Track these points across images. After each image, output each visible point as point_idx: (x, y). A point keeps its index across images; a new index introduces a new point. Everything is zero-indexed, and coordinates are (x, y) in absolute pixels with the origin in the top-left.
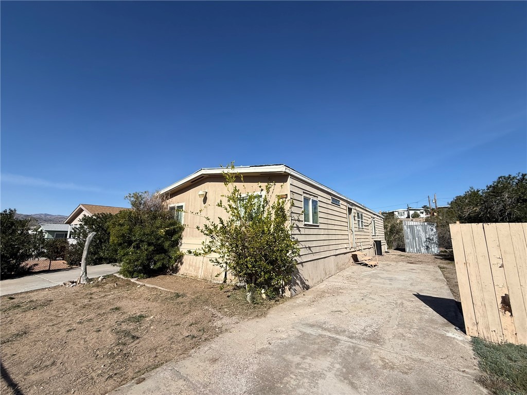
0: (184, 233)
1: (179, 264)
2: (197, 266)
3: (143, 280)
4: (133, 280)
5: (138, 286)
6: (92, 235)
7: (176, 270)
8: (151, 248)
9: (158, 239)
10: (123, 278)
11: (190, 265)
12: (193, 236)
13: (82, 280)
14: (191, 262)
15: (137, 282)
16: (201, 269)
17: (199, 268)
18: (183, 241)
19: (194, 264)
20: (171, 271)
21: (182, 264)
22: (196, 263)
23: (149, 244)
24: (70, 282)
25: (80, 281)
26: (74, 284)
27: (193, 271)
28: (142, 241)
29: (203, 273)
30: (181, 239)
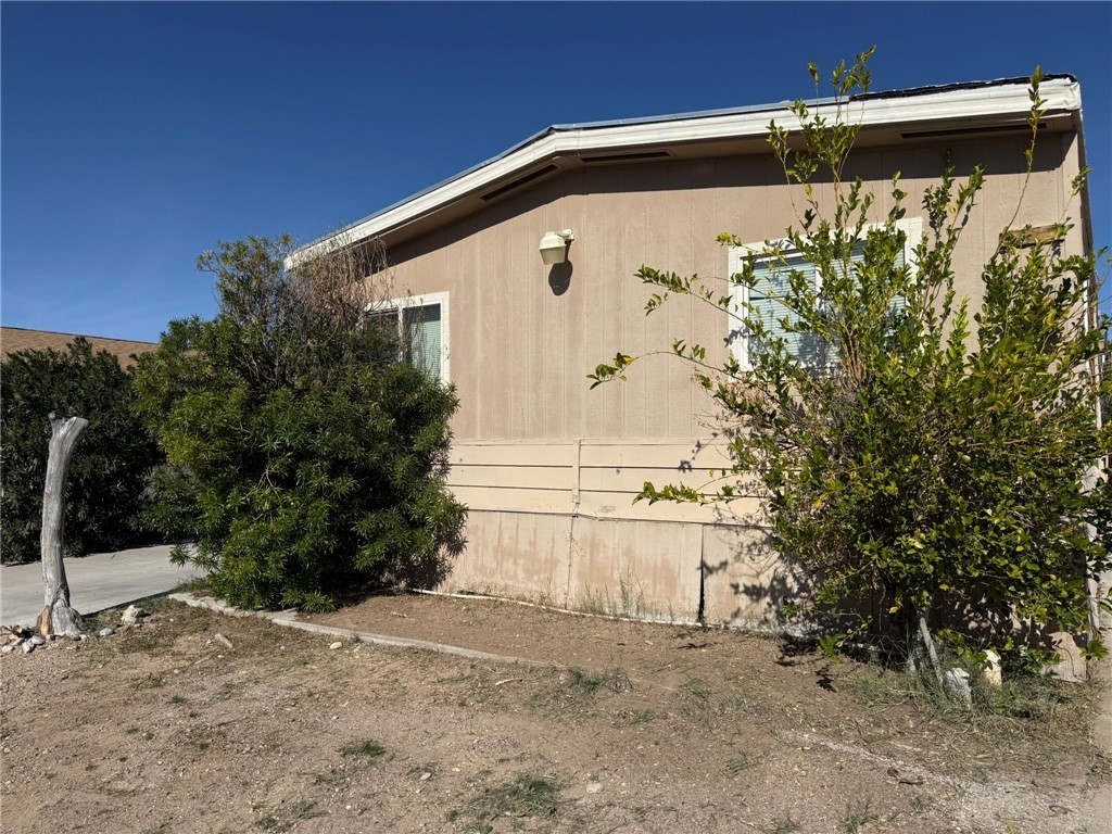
0: (454, 422)
1: (443, 550)
2: (543, 556)
3: (334, 617)
4: (284, 619)
5: (334, 646)
6: (72, 429)
7: (429, 574)
8: (346, 484)
9: (368, 447)
10: (230, 610)
11: (500, 552)
12: (504, 433)
13: (56, 624)
14: (506, 542)
15: (311, 628)
16: (562, 569)
17: (553, 563)
18: (454, 455)
19: (523, 546)
20: (399, 578)
21: (457, 548)
22: (533, 544)
23: (337, 468)
24: (14, 631)
25: (50, 630)
26: (35, 640)
27: (521, 575)
28: (303, 455)
29: (575, 583)
30: (444, 445)
